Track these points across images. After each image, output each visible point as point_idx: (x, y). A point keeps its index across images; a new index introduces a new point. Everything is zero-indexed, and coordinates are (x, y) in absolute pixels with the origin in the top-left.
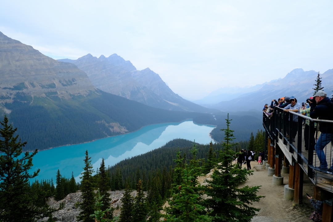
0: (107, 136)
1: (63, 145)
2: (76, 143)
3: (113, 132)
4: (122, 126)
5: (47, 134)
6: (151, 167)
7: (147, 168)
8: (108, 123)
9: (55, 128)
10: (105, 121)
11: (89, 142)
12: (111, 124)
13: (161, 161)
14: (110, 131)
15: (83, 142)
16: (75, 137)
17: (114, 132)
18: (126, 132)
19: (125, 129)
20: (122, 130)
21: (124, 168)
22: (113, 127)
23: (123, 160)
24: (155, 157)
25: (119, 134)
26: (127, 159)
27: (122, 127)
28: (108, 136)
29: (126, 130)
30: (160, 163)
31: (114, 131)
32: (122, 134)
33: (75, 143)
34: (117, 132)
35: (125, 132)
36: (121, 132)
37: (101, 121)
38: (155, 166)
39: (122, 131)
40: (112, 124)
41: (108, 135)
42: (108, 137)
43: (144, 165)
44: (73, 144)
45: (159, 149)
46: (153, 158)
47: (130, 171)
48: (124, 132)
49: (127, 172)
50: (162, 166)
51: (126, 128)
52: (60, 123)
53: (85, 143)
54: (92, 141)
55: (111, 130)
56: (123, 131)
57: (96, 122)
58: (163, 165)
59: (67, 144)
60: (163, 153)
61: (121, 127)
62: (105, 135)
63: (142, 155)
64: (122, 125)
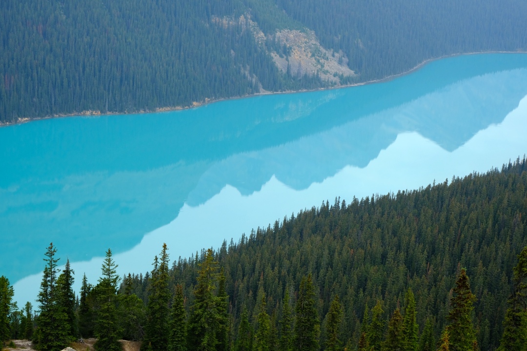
0: (258, 91)
1: (70, 111)
2: (121, 110)
3: (284, 71)
4: (327, 47)
5: (13, 59)
6: (428, 260)
7: (410, 263)
8: (268, 28)
9: (44, 34)
10: (255, 18)
11: (179, 108)
12: (278, 34)
13: (483, 237)
14: (272, 68)
15: (152, 109)
16: (121, 81)
17: (288, 72)
18: (345, 81)
19: (340, 62)
20: (326, 68)
21: (307, 247)
22: (286, 52)
23: (313, 210)
24: (461, 214)
25: (310, 83)
26: (332, 204)
27: (329, 54)
28: (261, 90)
29: (346, 71)
30: (478, 249)
31: (289, 68)
32: (326, 85)
33: (117, 107)
34: (303, 73)
35: (341, 77)
36: (323, 77)
37: (237, 17)
38: (447, 261)
39: (326, 72)
40: (285, 35)
41: (260, 85)
42: (263, 92)
43: (399, 247)
44: (110, 110)
45: (492, 176)
46: (447, 220)
47: (330, 264)
48: (337, 79)
49: (318, 267)
50: (480, 268)
51: (345, 60)
52: (64, 17)
53: (163, 112)
54: (189, 104)
55: (278, 61)
56: (333, 71)
57: (215, 19)
58: (486, 264)
59: (86, 108)
60: (501, 201)
61: (324, 51)
62: (250, 85)
63: (401, 196)
64: (327, 43)
